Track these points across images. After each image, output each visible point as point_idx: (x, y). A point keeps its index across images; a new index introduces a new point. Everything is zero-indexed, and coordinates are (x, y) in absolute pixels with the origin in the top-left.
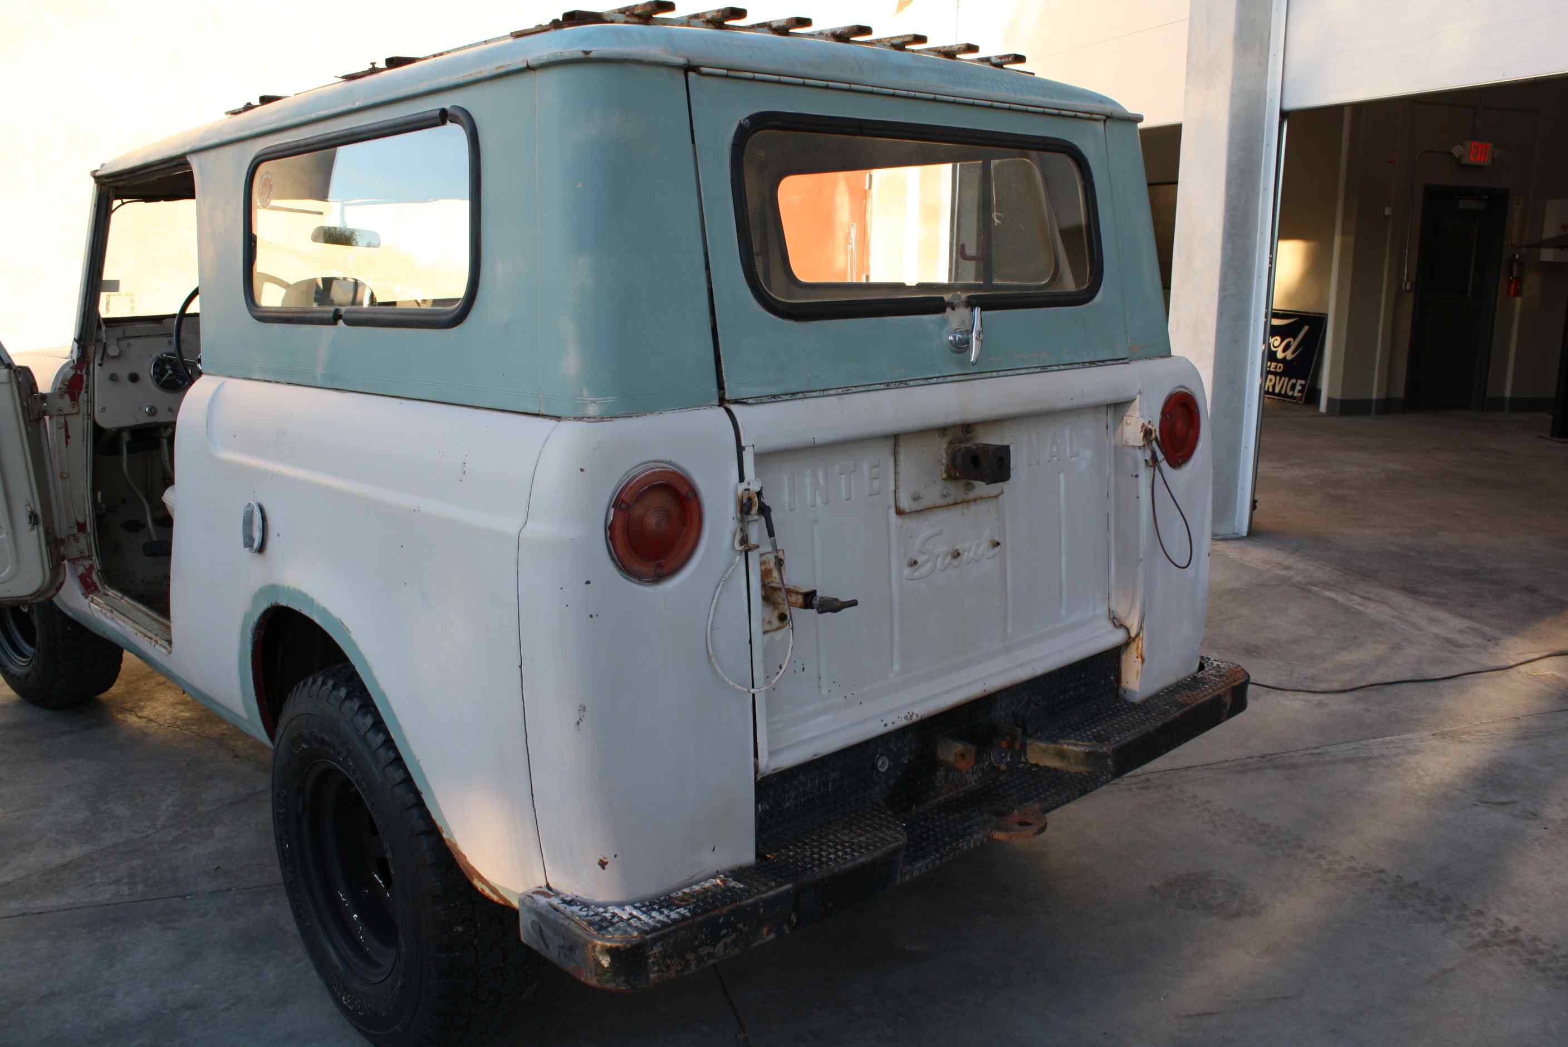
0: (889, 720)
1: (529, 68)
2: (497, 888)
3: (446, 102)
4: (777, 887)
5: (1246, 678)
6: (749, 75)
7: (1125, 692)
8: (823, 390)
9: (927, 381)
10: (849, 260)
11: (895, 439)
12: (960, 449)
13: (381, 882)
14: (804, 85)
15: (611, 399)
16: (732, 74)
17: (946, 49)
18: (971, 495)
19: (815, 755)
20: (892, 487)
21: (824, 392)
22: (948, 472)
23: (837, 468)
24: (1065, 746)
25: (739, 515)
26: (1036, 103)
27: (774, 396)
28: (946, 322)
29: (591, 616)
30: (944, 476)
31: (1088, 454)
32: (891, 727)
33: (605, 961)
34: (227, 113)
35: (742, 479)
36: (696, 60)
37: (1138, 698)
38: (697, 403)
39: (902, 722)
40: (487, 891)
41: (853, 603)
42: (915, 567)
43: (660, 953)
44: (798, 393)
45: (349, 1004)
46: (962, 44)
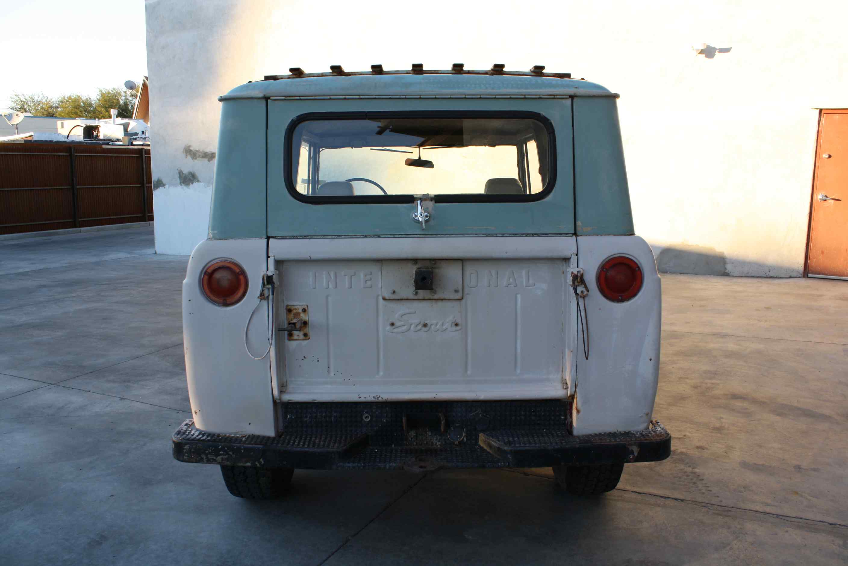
0: (362, 396)
6: (298, 98)
7: (573, 428)
9: (394, 236)
11: (381, 262)
12: (420, 272)
16: (289, 99)
18: (436, 296)
19: (314, 400)
20: (380, 286)
22: (415, 281)
23: (343, 273)
24: (491, 441)
28: (413, 207)
30: (414, 284)
31: (544, 286)
32: (362, 399)
35: (267, 269)
36: (269, 95)
37: (575, 433)
38: (253, 237)
39: (372, 399)
42: (393, 327)
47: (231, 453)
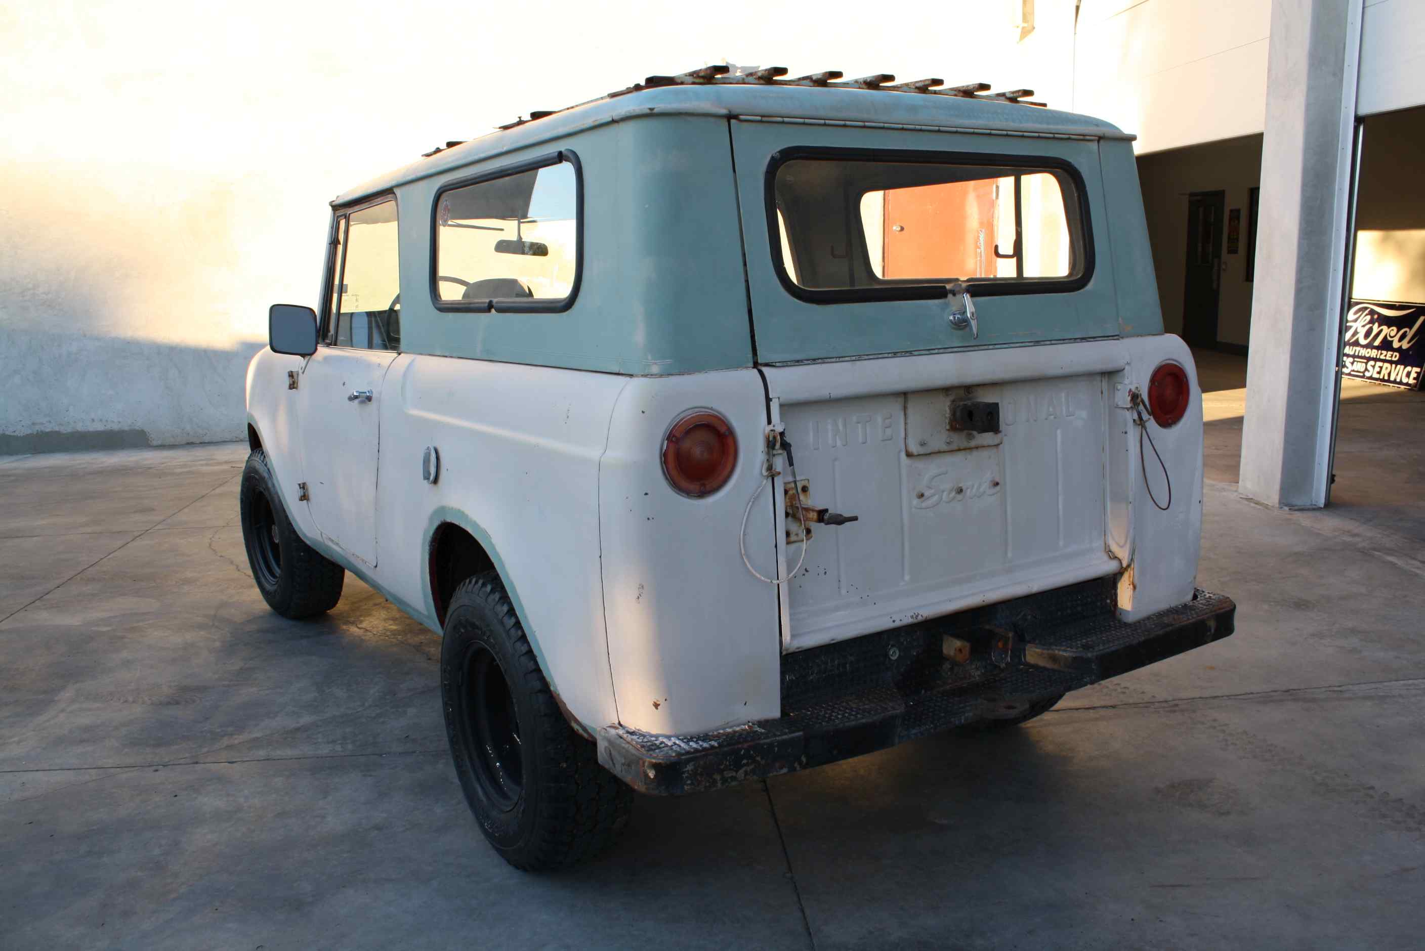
0: (896, 618)
1: (614, 122)
2: (587, 728)
3: (562, 146)
4: (790, 733)
5: (1232, 607)
6: (780, 119)
7: (1120, 614)
9: (930, 352)
10: (978, 262)
11: (904, 396)
12: (959, 406)
13: (519, 740)
14: (825, 125)
15: (669, 361)
16: (765, 120)
18: (973, 443)
19: (833, 640)
20: (903, 435)
21: (840, 358)
22: (951, 424)
23: (854, 419)
24: (1057, 652)
25: (766, 449)
27: (798, 361)
28: (947, 305)
29: (648, 519)
30: (948, 427)
31: (1084, 414)
32: (898, 624)
33: (651, 774)
34: (423, 156)
35: (769, 422)
36: (736, 111)
37: (1130, 619)
38: (735, 365)
39: (908, 620)
40: (581, 731)
41: (855, 519)
42: (923, 499)
43: (692, 770)
44: (818, 359)
45: (489, 828)
46: (975, 84)
47: (758, 759)
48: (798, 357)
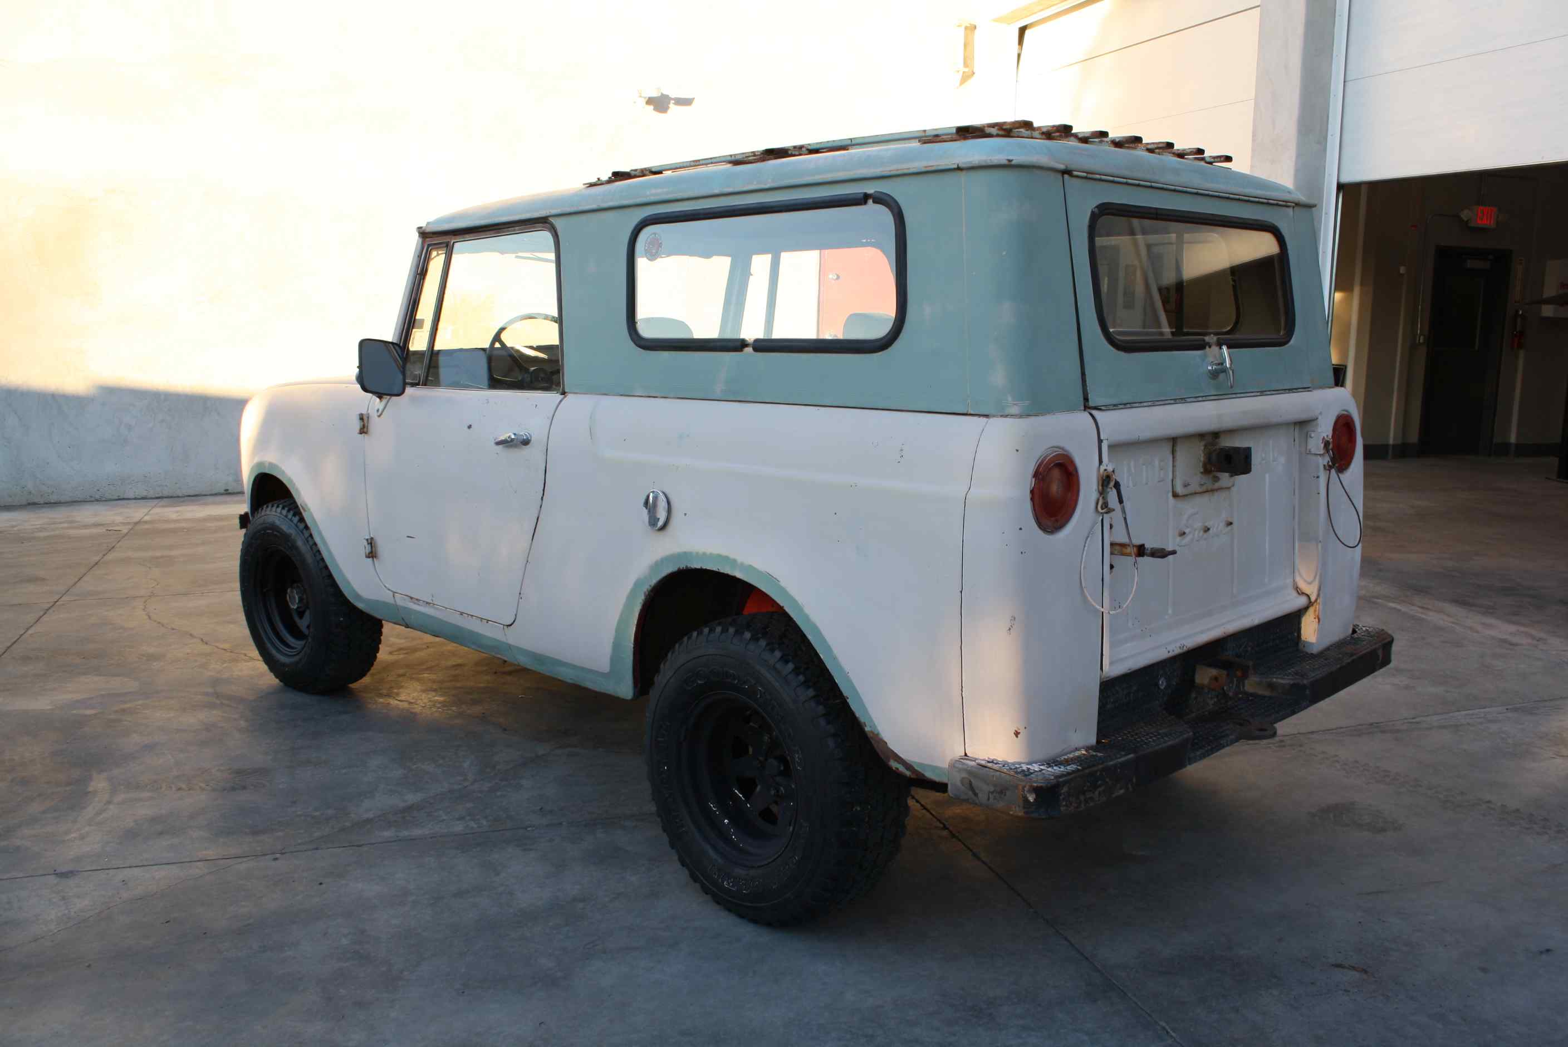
0: (1170, 648)
1: (959, 169)
2: (913, 764)
3: (870, 189)
4: (1126, 755)
5: (1389, 639)
6: (1098, 177)
7: (1304, 646)
8: (1141, 403)
9: (1197, 399)
11: (1174, 441)
12: (1215, 450)
13: (741, 796)
14: (1127, 184)
15: (1027, 403)
16: (1090, 177)
17: (1179, 152)
18: (1217, 485)
19: (1129, 670)
20: (1171, 477)
22: (1205, 466)
23: (1140, 460)
24: (1275, 680)
25: (1100, 488)
26: (1255, 195)
27: (1115, 405)
28: (1205, 356)
29: (1022, 553)
30: (1202, 470)
31: (1282, 460)
32: (1171, 654)
33: (1031, 798)
35: (1101, 462)
36: (1071, 167)
37: (1315, 650)
38: (1071, 409)
39: (1178, 651)
40: (901, 768)
41: (1174, 552)
42: (1183, 538)
43: (1068, 791)
44: (1127, 403)
45: (732, 886)
46: (1194, 148)
47: (1107, 780)
48: (1115, 402)
